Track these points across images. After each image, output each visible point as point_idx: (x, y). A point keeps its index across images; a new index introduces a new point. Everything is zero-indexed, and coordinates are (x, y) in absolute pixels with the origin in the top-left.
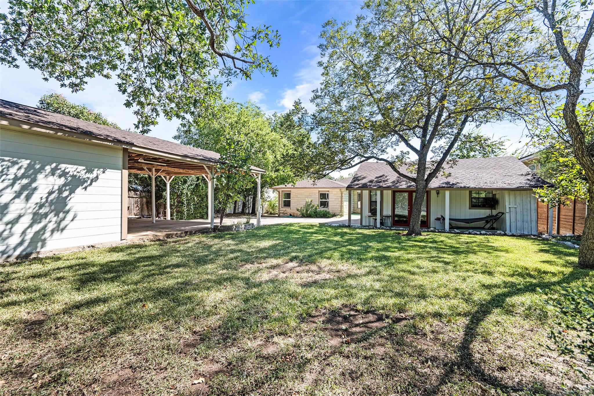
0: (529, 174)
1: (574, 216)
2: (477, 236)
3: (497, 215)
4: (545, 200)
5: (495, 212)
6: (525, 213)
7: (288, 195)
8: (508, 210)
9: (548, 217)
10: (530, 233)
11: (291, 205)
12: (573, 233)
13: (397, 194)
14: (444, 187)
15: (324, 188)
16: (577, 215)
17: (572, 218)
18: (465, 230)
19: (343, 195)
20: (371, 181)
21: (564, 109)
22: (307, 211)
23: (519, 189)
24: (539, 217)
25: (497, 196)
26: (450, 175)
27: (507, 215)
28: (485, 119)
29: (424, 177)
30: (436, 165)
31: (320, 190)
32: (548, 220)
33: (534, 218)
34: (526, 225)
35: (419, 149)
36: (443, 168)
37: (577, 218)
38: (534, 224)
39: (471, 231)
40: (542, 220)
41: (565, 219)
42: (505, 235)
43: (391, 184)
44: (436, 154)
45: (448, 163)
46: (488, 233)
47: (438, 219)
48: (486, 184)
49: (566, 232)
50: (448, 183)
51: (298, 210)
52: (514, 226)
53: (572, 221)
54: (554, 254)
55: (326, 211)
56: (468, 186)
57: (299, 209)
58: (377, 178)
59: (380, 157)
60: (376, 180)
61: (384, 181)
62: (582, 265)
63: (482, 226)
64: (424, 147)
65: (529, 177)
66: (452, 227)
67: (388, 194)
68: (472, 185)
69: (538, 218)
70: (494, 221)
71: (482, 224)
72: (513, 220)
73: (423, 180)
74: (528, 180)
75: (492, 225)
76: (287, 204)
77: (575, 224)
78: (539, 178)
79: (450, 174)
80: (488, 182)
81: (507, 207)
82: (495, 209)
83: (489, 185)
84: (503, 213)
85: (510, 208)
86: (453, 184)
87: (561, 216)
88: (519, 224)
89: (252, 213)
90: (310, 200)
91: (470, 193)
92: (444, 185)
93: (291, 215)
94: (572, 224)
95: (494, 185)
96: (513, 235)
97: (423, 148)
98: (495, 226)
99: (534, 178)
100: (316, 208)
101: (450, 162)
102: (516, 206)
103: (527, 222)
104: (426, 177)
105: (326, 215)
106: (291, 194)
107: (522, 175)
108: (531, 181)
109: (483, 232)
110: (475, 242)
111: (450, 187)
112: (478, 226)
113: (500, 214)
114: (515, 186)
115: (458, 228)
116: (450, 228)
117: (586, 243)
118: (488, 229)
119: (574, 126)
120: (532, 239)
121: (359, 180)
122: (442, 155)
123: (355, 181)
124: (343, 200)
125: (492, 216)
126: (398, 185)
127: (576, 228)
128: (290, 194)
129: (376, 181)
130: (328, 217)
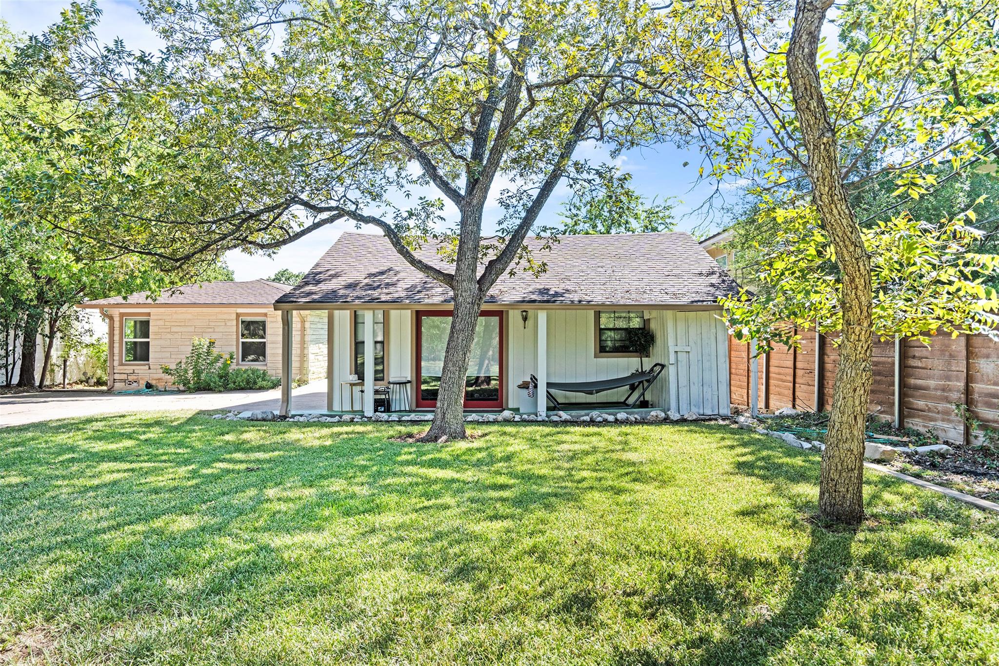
0: (713, 273)
1: (795, 368)
2: (604, 430)
3: (652, 370)
4: (745, 331)
5: (648, 364)
6: (706, 365)
7: (144, 328)
8: (672, 360)
9: (748, 370)
10: (716, 412)
11: (151, 355)
12: (794, 407)
13: (426, 320)
14: (534, 301)
15: (250, 305)
16: (799, 365)
17: (791, 371)
18: (583, 412)
19: (307, 325)
20: (352, 286)
21: (790, 50)
22: (198, 373)
23: (693, 307)
24: (733, 371)
25: (653, 326)
26: (543, 268)
27: (672, 370)
28: (629, 138)
29: (474, 271)
30: (508, 238)
31: (240, 310)
32: (748, 376)
33: (724, 376)
34: (708, 395)
35: (463, 192)
36: (525, 248)
37: (799, 373)
38: (724, 388)
39: (595, 413)
40: (737, 377)
41: (779, 374)
42: (666, 421)
43: (403, 294)
44: (511, 210)
45: (539, 237)
46: (632, 418)
47: (524, 386)
48: (628, 295)
49: (782, 406)
50: (544, 291)
51: (167, 371)
52: (685, 396)
53: (791, 379)
54: (764, 478)
55: (254, 371)
56: (589, 298)
57: (173, 366)
58: (370, 275)
59: (366, 212)
60: (367, 281)
61: (388, 285)
62: (828, 514)
63: (622, 400)
64: (474, 186)
65: (714, 279)
66: (554, 406)
67: (402, 320)
68: (598, 297)
69: (730, 373)
70: (646, 384)
71: (619, 394)
72: (683, 381)
73: (471, 279)
74: (712, 285)
75: (643, 394)
76: (140, 352)
77: (797, 385)
78: (733, 281)
79: (544, 264)
80: (633, 289)
81: (672, 350)
82: (648, 356)
83: (633, 296)
84: (663, 366)
85: (676, 352)
86: (556, 294)
87: (772, 369)
88: (695, 390)
89: (20, 384)
90: (205, 342)
91: (598, 315)
92: (534, 297)
93: (149, 386)
94: (791, 385)
95: (646, 296)
96: (683, 421)
97: (473, 189)
98: (648, 397)
99: (724, 281)
100: (226, 365)
101: (543, 234)
102: (688, 349)
103: (710, 386)
104: (480, 271)
105: (255, 383)
106: (151, 324)
107: (700, 274)
108: (718, 288)
109: (622, 416)
110: (595, 450)
111: (548, 301)
112: (614, 400)
113: (658, 369)
114: (685, 300)
115: (569, 406)
116: (549, 409)
117: (837, 453)
118: (634, 406)
119: (814, 104)
120: (720, 427)
121: (319, 282)
122: (523, 214)
123: (307, 284)
124: (307, 338)
125: (643, 373)
126: (421, 295)
127: (797, 394)
128: (147, 322)
129: (367, 285)
130: (261, 389)
